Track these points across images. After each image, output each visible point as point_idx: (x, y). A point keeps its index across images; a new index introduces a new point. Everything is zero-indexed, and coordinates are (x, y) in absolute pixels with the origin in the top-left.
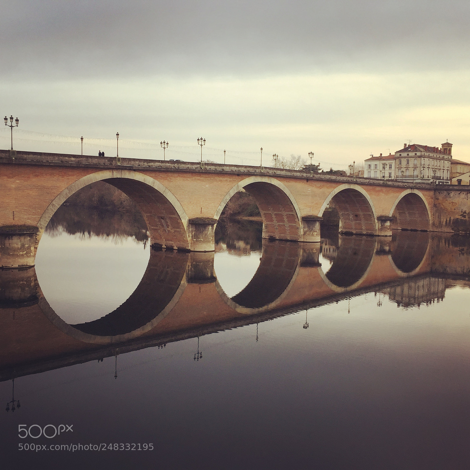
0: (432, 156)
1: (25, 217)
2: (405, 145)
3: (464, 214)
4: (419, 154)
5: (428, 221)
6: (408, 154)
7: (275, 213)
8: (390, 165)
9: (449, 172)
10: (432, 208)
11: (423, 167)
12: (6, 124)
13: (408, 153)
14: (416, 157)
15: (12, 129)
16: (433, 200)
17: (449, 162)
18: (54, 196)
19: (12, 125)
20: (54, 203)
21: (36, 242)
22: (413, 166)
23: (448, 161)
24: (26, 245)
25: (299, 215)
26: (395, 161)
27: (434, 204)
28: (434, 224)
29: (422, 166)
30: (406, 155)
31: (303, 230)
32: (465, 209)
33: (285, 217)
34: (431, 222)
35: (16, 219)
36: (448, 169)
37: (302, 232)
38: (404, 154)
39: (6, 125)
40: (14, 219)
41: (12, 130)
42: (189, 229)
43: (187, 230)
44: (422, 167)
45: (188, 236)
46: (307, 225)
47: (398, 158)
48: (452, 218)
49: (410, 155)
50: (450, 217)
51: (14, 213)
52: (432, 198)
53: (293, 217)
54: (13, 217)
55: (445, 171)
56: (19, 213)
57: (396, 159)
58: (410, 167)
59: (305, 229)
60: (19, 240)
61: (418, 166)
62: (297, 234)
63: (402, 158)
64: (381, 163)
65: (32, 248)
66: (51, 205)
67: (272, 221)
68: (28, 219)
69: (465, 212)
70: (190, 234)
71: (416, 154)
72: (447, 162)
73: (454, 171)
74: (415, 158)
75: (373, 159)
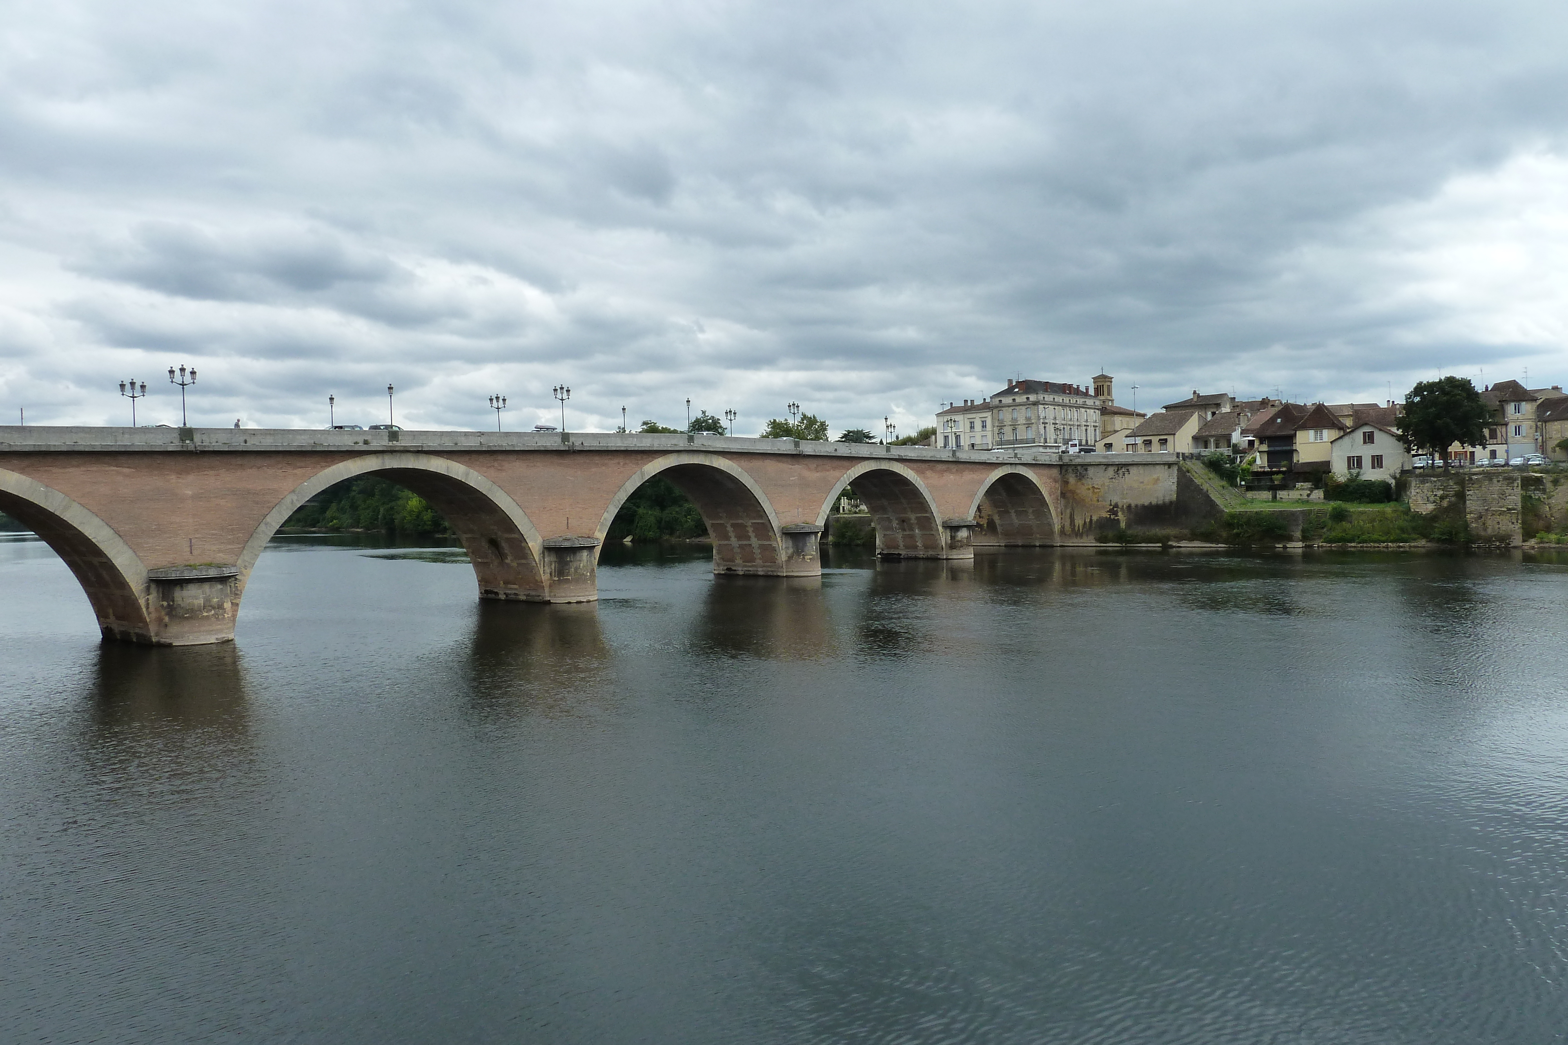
0: (1061, 401)
1: (214, 548)
2: (1010, 381)
3: (1115, 509)
4: (1033, 398)
5: (1050, 525)
6: (1014, 400)
7: (731, 522)
8: (983, 421)
9: (1097, 431)
10: (1058, 500)
11: (1043, 423)
12: (172, 380)
13: (1013, 398)
14: (1029, 404)
15: (183, 388)
16: (1057, 485)
17: (1097, 411)
18: (270, 508)
19: (183, 382)
20: (268, 519)
21: (236, 594)
22: (1024, 422)
23: (1095, 409)
24: (214, 598)
25: (776, 524)
26: (991, 413)
27: (1062, 493)
28: (1063, 532)
29: (1042, 421)
30: (1011, 401)
31: (786, 552)
32: (1116, 499)
33: (750, 530)
34: (1057, 528)
35: (195, 552)
36: (1095, 424)
37: (783, 556)
38: (1007, 400)
39: (172, 382)
40: (191, 553)
41: (183, 391)
42: (544, 558)
43: (540, 560)
44: (1041, 423)
45: (542, 572)
46: (791, 542)
47: (997, 407)
48: (1095, 518)
49: (1017, 401)
50: (1091, 517)
51: (191, 542)
52: (1056, 481)
53: (764, 528)
54: (189, 549)
55: (1091, 430)
56: (201, 541)
57: (992, 410)
58: (1019, 425)
59: (788, 551)
60: (200, 591)
61: (1033, 421)
62: (773, 561)
63: (1003, 407)
64: (965, 419)
65: (227, 605)
66: (262, 525)
67: (727, 538)
68: (220, 551)
69: (1116, 506)
70: (546, 568)
71: (1028, 398)
72: (1093, 411)
73: (1109, 428)
74: (1028, 406)
75: (954, 410)
